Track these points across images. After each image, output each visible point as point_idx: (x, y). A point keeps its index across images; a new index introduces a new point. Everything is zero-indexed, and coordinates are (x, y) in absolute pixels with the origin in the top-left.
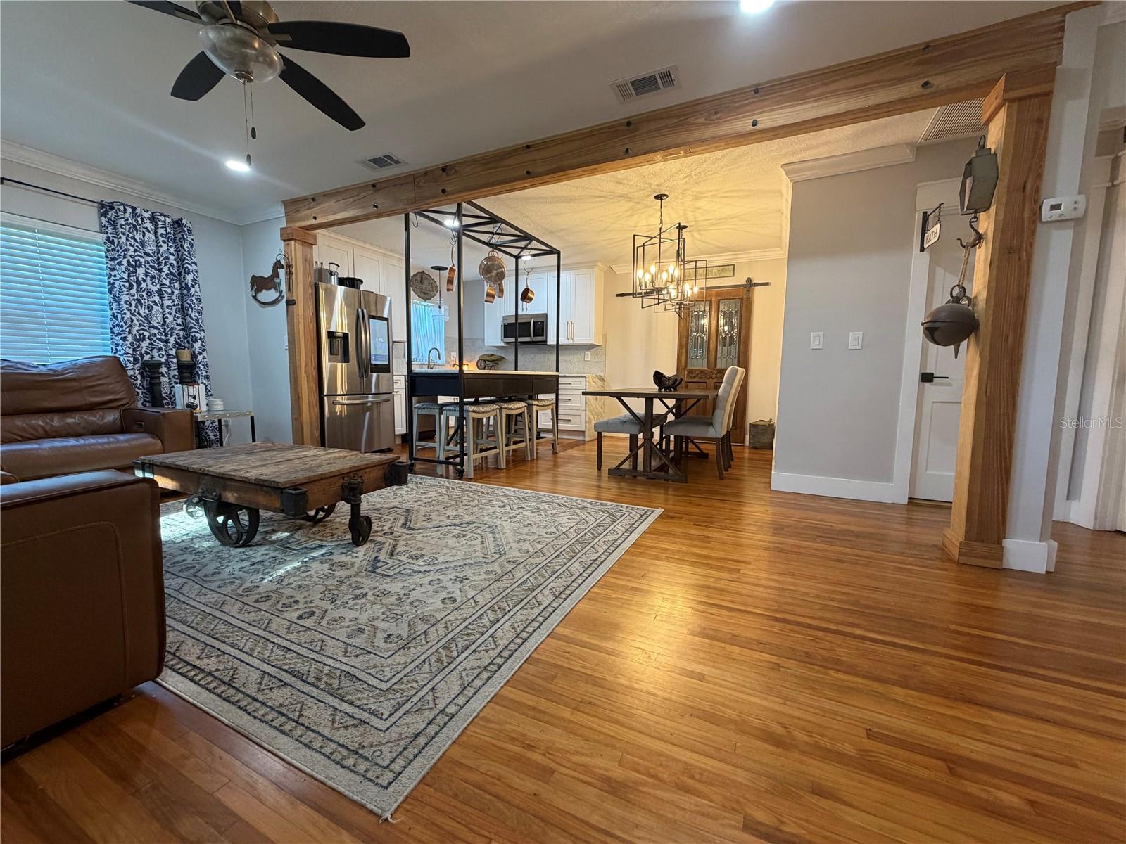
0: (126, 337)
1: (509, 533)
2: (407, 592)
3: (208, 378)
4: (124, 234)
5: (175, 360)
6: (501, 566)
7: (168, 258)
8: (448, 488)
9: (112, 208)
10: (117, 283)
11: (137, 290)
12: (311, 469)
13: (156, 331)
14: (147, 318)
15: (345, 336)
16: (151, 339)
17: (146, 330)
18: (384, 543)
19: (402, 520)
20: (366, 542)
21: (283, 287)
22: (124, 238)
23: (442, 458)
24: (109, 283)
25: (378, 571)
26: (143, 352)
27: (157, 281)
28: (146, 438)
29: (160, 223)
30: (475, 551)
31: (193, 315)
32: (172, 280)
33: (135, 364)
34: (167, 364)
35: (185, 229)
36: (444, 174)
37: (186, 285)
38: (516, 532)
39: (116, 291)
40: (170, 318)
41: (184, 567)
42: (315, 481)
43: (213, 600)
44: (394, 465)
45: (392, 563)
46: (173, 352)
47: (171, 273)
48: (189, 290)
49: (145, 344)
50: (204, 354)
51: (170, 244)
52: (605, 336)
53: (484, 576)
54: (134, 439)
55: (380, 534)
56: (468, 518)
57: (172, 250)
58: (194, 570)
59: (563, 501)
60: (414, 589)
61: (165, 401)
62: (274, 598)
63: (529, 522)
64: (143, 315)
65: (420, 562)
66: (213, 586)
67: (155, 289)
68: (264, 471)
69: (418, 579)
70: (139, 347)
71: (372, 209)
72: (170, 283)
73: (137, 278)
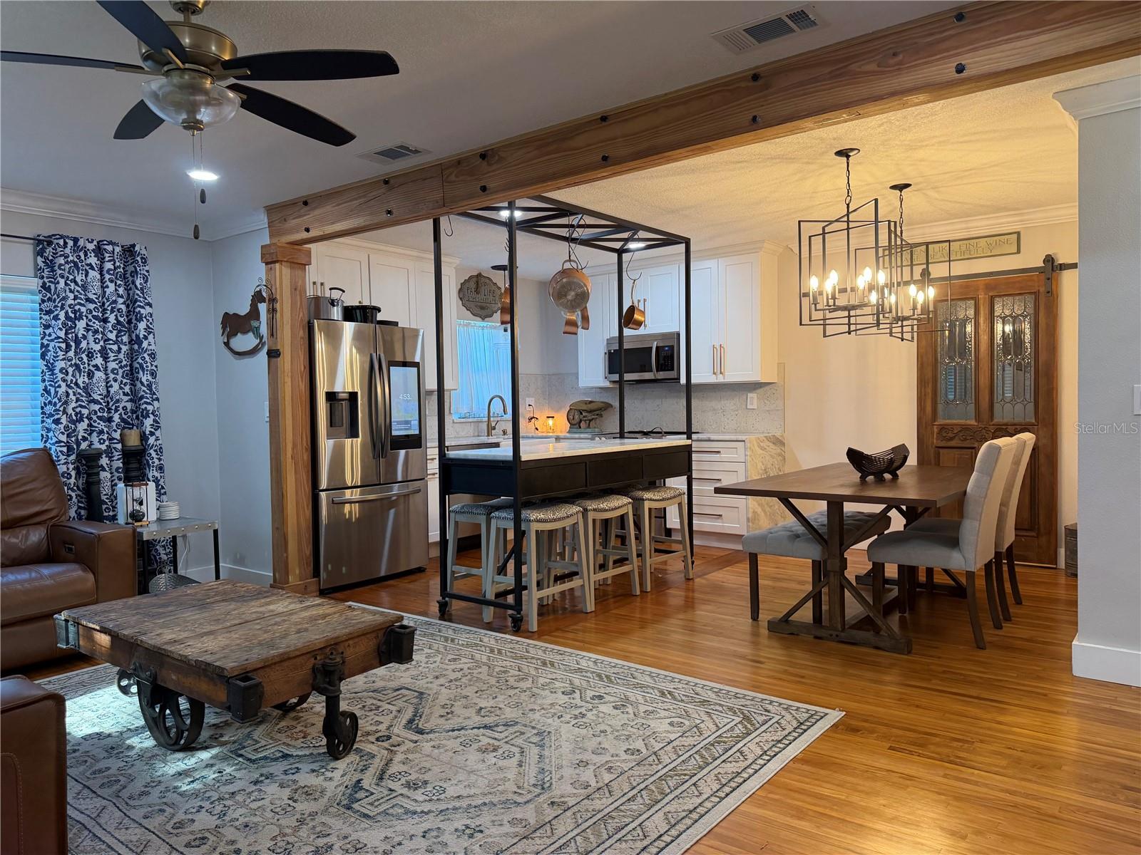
0: (59, 419)
1: (566, 748)
2: (389, 847)
3: (161, 468)
4: (62, 277)
5: (119, 446)
6: (539, 811)
7: (115, 302)
8: (492, 651)
9: (50, 243)
10: (52, 344)
11: (75, 352)
12: (271, 644)
13: (97, 407)
14: (85, 389)
15: (353, 396)
16: (89, 418)
17: (85, 407)
18: (374, 757)
19: (408, 714)
20: (349, 752)
21: (264, 330)
22: (62, 281)
23: (490, 596)
24: (42, 344)
25: (356, 806)
26: (80, 437)
27: (100, 336)
28: (73, 571)
29: (107, 255)
30: (505, 780)
31: (144, 380)
32: (120, 331)
33: (68, 456)
34: (109, 453)
35: (139, 259)
36: (485, 163)
37: (137, 336)
38: (578, 746)
39: (50, 356)
40: (116, 386)
41: (106, 780)
42: (275, 663)
43: (134, 838)
44: (392, 631)
45: (379, 792)
46: (117, 435)
47: (119, 322)
48: (140, 343)
49: (83, 426)
50: (158, 433)
51: (119, 282)
52: (781, 367)
53: (507, 828)
54: (59, 574)
55: (372, 738)
56: (510, 714)
57: (121, 291)
58: (117, 787)
59: (670, 687)
60: (400, 844)
61: (104, 507)
62: (210, 843)
63: (603, 727)
64: (82, 385)
65: (418, 795)
66: (137, 814)
67: (97, 347)
68: (211, 644)
69: (411, 826)
70: (74, 431)
71: (385, 217)
72: (117, 337)
73: (77, 336)
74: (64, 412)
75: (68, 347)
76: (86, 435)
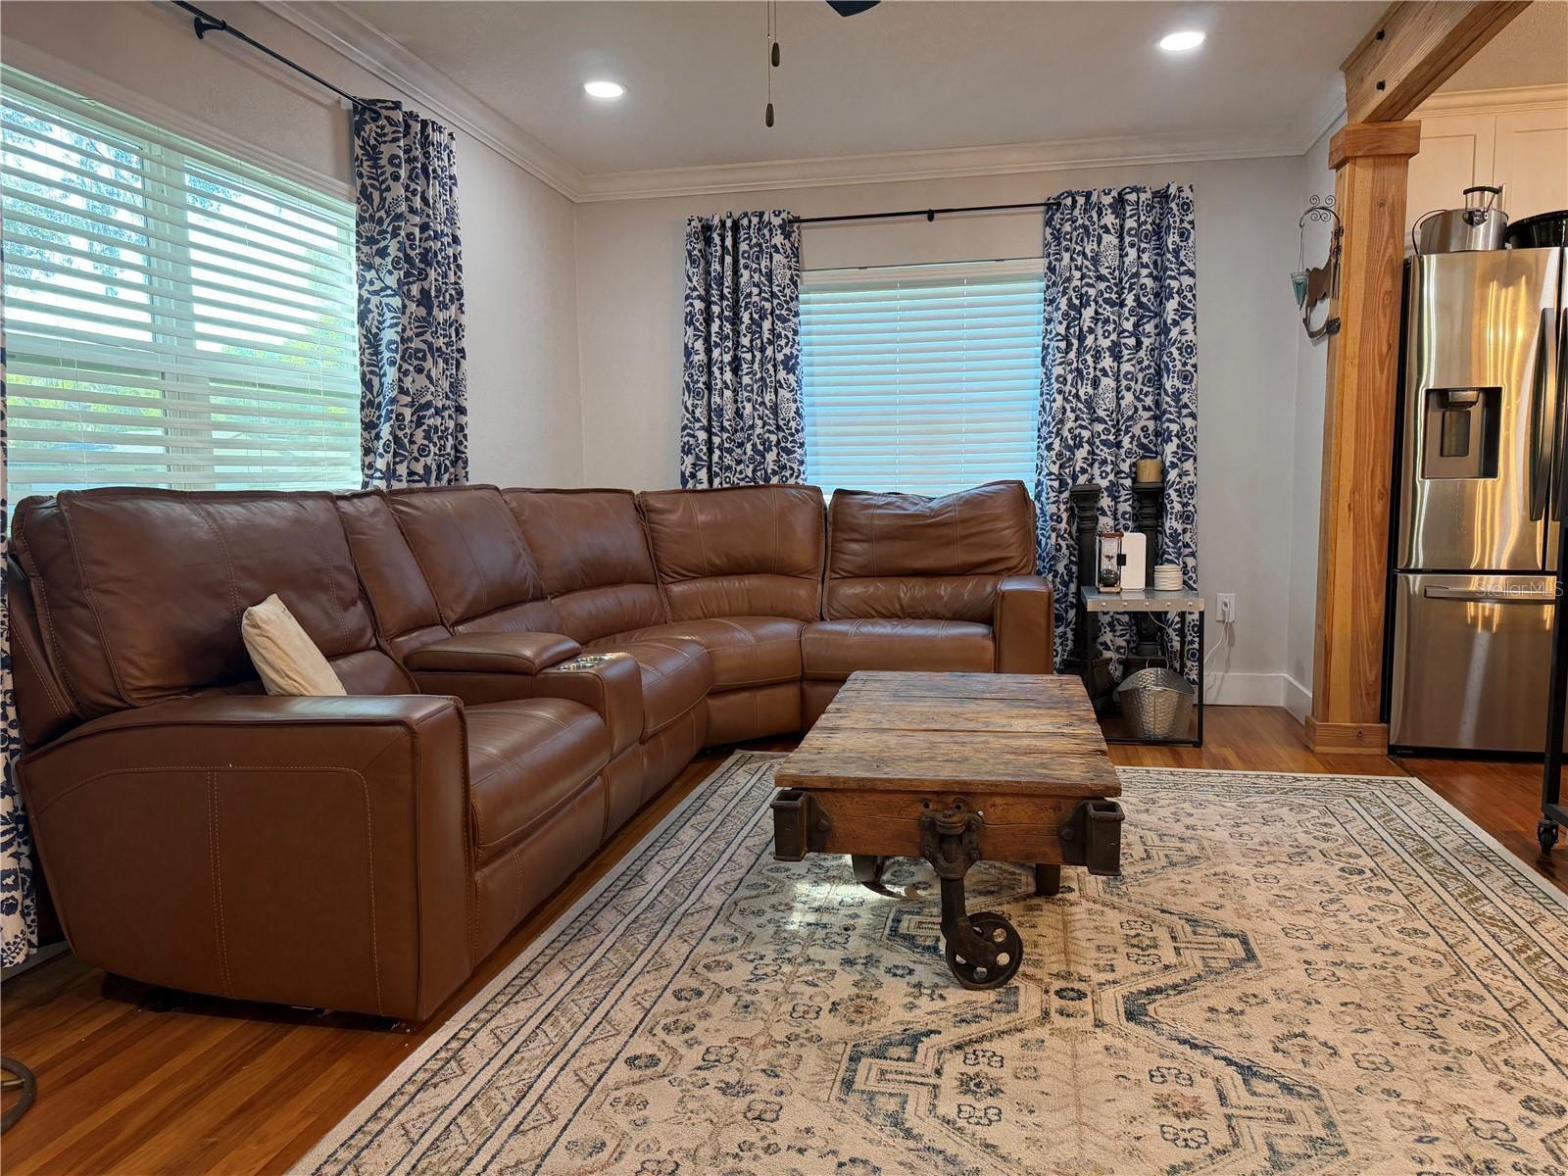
3: (1186, 517)
4: (1069, 250)
5: (1128, 482)
7: (1137, 275)
9: (1059, 207)
11: (1078, 352)
14: (1088, 402)
15: (1493, 398)
24: (1043, 346)
27: (1112, 327)
29: (1129, 208)
32: (1141, 317)
34: (1113, 491)
37: (1165, 322)
39: (1049, 360)
40: (1128, 397)
44: (1085, 807)
46: (1126, 467)
49: (1082, 453)
50: (1186, 465)
51: (1143, 245)
57: (1146, 257)
64: (1083, 397)
67: (1106, 343)
70: (1070, 459)
72: (1136, 326)
73: (1081, 330)
74: (1058, 434)
75: (1069, 345)
76: (1085, 466)
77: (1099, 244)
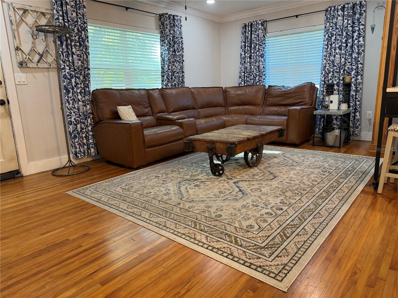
5: (342, 82)
7: (347, 27)
9: (327, 11)
11: (330, 48)
13: (335, 68)
16: (333, 72)
17: (331, 68)
26: (329, 79)
29: (346, 9)
49: (330, 75)
64: (331, 60)
67: (337, 46)
70: (327, 76)
73: (331, 42)
74: (324, 70)
75: (328, 47)
76: (331, 78)
77: (337, 19)
